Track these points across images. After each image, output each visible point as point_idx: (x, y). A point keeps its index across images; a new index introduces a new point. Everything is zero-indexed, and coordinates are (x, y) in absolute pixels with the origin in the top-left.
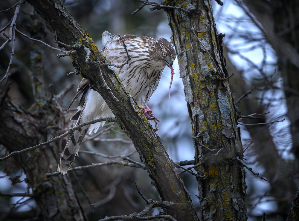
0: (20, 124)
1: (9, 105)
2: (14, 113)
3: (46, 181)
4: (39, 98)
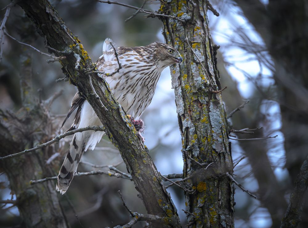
0: (6, 129)
2: (1, 117)
3: (30, 188)
4: (27, 103)
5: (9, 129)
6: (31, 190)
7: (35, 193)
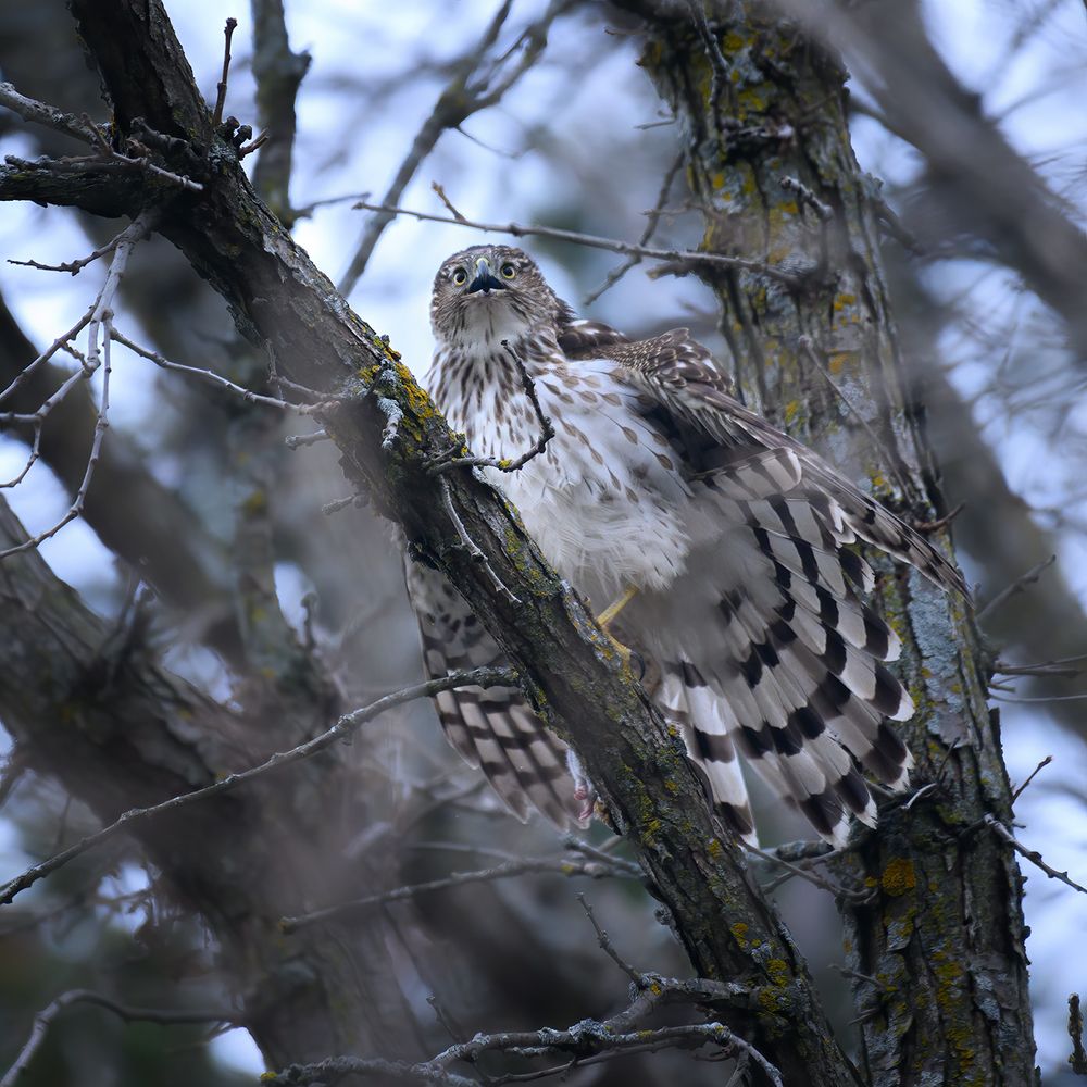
0: (189, 748)
1: (148, 678)
2: (168, 707)
3: (290, 960)
4: (264, 651)
5: (201, 748)
6: (297, 966)
7: (310, 974)
